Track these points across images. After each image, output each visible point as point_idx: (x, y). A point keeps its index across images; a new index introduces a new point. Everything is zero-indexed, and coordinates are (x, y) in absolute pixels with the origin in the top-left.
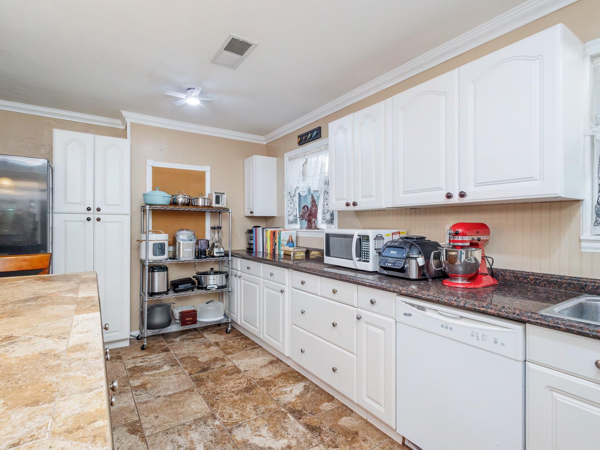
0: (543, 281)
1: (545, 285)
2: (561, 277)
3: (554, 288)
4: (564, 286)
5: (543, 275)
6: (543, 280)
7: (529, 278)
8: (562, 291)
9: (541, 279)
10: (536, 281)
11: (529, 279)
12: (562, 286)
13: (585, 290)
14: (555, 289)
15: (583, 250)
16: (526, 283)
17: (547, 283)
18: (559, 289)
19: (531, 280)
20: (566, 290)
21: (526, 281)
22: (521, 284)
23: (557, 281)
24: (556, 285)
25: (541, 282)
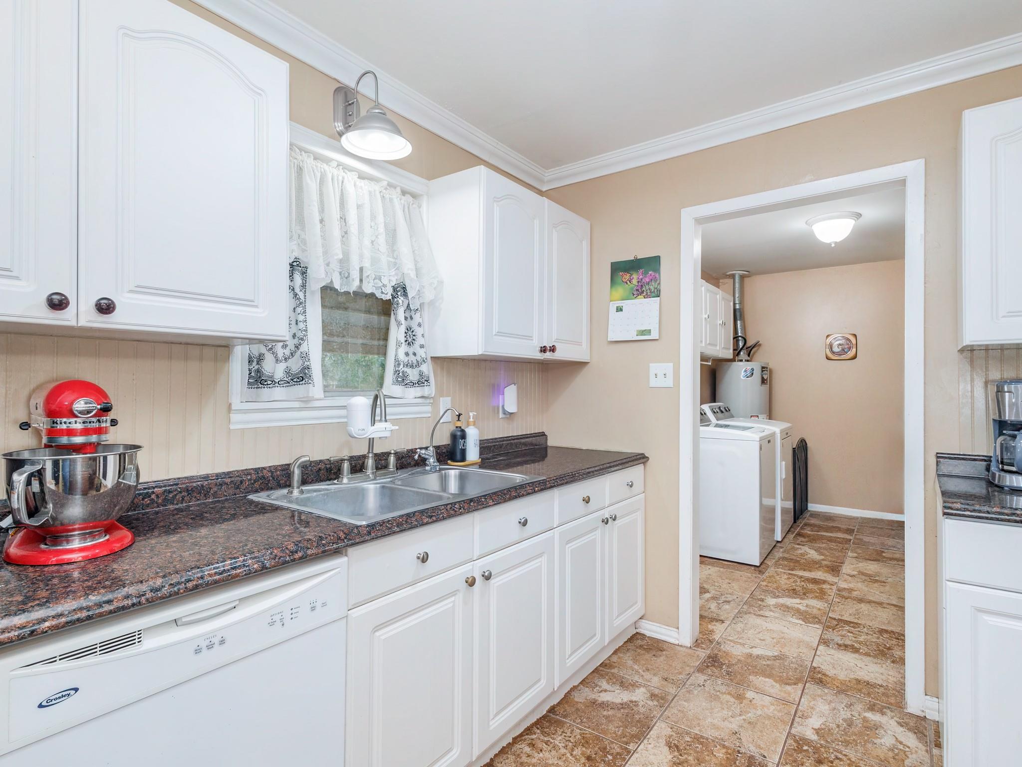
0: (180, 492)
1: (183, 499)
2: (206, 477)
3: (198, 499)
4: (212, 492)
5: (177, 482)
6: (179, 490)
7: (153, 493)
8: (211, 500)
9: (176, 490)
10: (167, 495)
11: (153, 496)
12: (209, 492)
13: (240, 489)
14: (199, 502)
15: (232, 427)
16: (148, 506)
17: (186, 494)
18: (206, 500)
19: (157, 496)
20: (216, 498)
21: (149, 502)
22: (137, 512)
23: (202, 486)
24: (200, 493)
25: (176, 495)
